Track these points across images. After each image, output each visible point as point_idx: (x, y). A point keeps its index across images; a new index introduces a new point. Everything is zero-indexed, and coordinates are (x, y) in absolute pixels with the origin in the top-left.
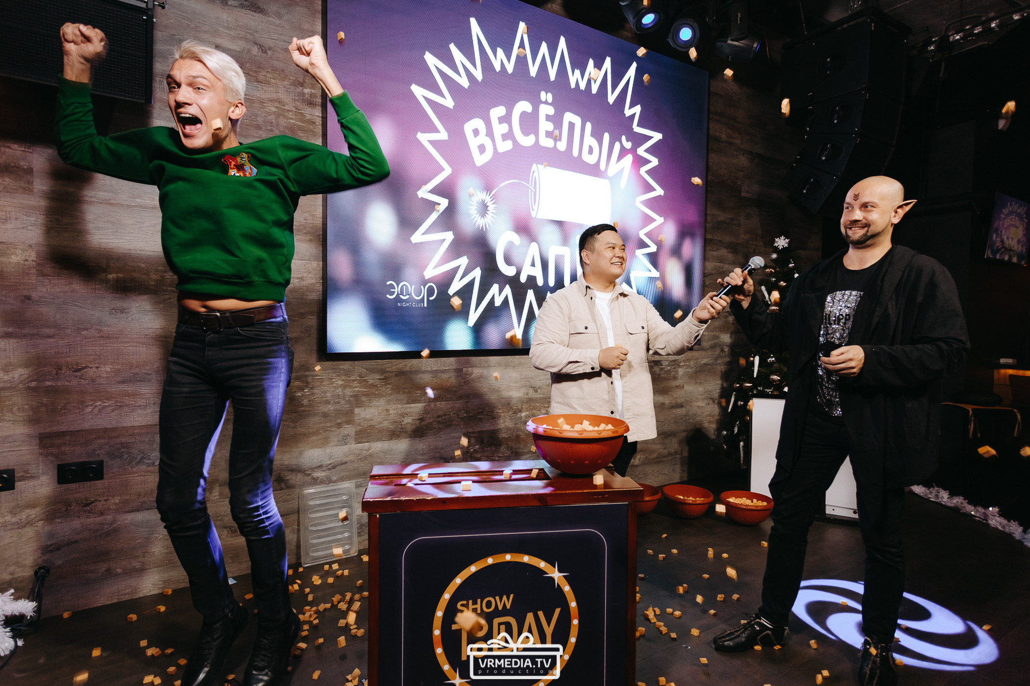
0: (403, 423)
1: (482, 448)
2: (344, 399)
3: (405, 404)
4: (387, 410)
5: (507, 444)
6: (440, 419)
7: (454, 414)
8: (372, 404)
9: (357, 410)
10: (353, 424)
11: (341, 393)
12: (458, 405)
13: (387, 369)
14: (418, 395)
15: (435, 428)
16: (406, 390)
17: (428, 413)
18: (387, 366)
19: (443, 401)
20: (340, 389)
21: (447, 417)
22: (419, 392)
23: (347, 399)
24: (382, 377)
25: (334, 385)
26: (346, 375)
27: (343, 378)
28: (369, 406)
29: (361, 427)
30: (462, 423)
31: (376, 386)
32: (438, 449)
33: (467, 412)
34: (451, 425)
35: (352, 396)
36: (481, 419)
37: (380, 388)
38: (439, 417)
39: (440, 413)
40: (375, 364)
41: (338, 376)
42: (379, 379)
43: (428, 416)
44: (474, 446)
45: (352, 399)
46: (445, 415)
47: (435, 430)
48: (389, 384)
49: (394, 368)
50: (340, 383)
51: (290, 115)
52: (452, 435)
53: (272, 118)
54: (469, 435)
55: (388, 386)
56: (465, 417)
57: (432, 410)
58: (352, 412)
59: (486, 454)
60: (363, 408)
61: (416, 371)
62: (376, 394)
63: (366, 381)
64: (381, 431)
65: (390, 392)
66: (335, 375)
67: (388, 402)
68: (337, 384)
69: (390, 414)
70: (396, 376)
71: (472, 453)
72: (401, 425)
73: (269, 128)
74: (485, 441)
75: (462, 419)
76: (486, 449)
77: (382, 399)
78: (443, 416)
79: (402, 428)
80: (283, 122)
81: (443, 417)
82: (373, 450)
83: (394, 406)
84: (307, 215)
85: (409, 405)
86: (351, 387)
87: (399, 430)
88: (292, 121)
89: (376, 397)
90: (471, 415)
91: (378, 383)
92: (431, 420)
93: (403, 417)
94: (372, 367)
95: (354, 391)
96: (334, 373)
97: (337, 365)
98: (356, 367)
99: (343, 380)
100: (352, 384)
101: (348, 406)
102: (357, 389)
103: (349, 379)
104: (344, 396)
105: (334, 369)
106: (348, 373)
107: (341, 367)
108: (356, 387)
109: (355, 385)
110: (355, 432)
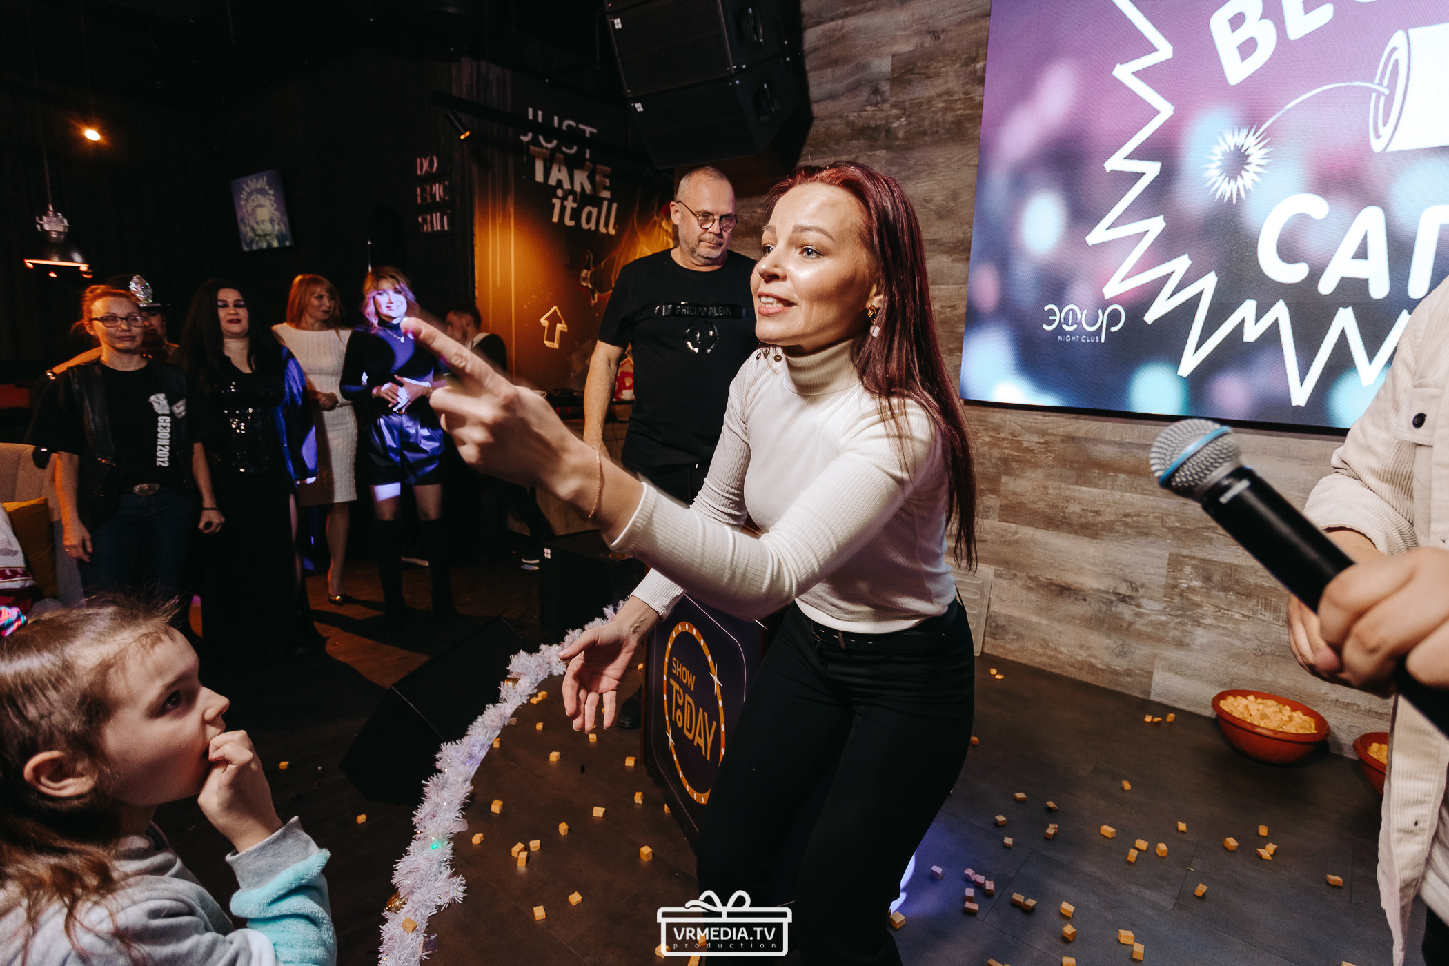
0: (1066, 511)
1: (1205, 588)
2: (990, 461)
3: (1073, 484)
4: (1045, 488)
5: (1266, 599)
6: (1129, 520)
7: (1156, 517)
8: (1025, 475)
9: (1004, 479)
10: (998, 496)
11: (985, 452)
12: (1165, 506)
13: (1050, 431)
14: (1094, 475)
15: (1118, 532)
16: (1076, 465)
17: (1109, 506)
18: (1051, 425)
19: (1136, 492)
20: (986, 448)
21: (1141, 519)
22: (1097, 471)
23: (994, 461)
24: (1042, 441)
25: (979, 440)
26: (994, 430)
27: (992, 433)
28: (1020, 477)
29: (1008, 502)
30: (1170, 536)
31: (1032, 451)
32: (1120, 564)
33: (1182, 521)
34: (1147, 534)
35: (999, 459)
36: (1210, 540)
37: (1038, 455)
38: (1126, 515)
39: (1127, 511)
40: (1033, 421)
41: (985, 430)
42: (1038, 443)
43: (1108, 510)
44: (1191, 580)
45: (999, 463)
46: (1138, 515)
47: (1117, 534)
48: (1051, 452)
49: (1061, 431)
50: (987, 439)
51: (959, 105)
52: (1148, 549)
53: (939, 117)
54: (1181, 558)
55: (1049, 454)
56: (1177, 527)
57: (1116, 503)
58: (999, 480)
59: (1213, 601)
60: (1013, 478)
61: (1094, 439)
62: (1031, 462)
63: (1019, 442)
64: (1034, 513)
65: (1052, 463)
66: (981, 428)
67: (1048, 476)
68: (983, 440)
69: (1048, 494)
70: (1063, 441)
71: (1183, 591)
72: (1064, 512)
73: (934, 130)
74: (1216, 578)
75: (1171, 529)
76: (1214, 592)
77: (1038, 471)
78: (1135, 516)
79: (1065, 518)
80: (950, 117)
81: (1135, 519)
82: (1020, 535)
83: (1056, 484)
84: (966, 227)
85: (1078, 488)
86: (999, 447)
87: (1060, 518)
88: (959, 112)
89: (1032, 467)
90: (1189, 527)
91: (1036, 447)
92: (1113, 518)
93: (1068, 502)
94: (1029, 424)
95: (1003, 453)
96: (981, 426)
97: (984, 416)
98: (1008, 422)
99: (991, 437)
100: (1000, 444)
101: (995, 470)
102: (1007, 451)
103: (998, 436)
104: (990, 456)
105: (981, 421)
106: (997, 428)
107: (990, 420)
108: (1006, 448)
109: (1005, 445)
110: (1001, 506)
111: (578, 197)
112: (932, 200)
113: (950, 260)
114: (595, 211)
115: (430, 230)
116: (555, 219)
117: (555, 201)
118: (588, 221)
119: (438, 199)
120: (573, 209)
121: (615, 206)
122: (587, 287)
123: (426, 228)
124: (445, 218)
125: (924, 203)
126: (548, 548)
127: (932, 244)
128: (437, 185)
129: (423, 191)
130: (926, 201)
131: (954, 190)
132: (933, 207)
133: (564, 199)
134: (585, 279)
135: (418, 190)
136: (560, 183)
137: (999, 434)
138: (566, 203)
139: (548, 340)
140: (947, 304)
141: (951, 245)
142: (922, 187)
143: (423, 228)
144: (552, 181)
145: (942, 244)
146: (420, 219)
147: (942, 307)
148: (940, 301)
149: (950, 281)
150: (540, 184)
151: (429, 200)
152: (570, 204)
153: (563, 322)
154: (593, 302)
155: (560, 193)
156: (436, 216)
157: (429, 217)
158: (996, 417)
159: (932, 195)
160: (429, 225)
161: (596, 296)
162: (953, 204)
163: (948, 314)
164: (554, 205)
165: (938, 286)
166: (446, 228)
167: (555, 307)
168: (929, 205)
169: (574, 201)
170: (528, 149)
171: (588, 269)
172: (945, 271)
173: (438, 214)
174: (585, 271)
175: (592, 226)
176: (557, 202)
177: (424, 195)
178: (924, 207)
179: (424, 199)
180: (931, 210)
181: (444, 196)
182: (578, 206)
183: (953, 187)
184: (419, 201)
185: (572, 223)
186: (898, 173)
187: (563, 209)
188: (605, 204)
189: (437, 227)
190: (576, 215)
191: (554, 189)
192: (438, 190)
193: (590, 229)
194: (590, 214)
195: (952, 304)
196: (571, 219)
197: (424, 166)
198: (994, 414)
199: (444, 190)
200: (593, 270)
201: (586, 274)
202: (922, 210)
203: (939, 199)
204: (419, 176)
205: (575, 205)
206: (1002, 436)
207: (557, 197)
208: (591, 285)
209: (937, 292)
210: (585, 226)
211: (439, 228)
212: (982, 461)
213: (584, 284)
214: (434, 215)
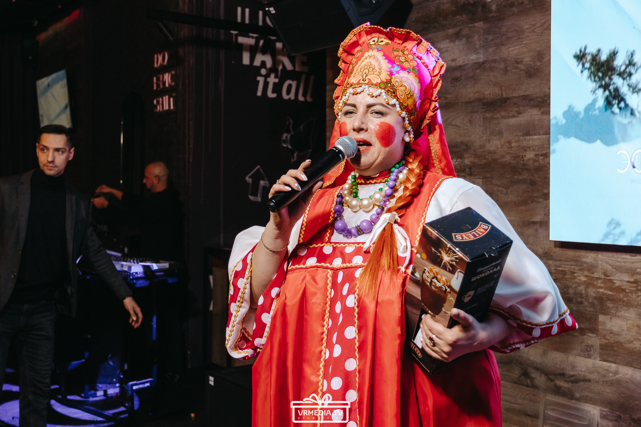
2: (587, 300)
8: (620, 314)
9: (601, 318)
10: (597, 335)
11: (583, 292)
20: (582, 288)
23: (590, 300)
24: (632, 280)
25: (576, 280)
26: (589, 270)
27: (586, 273)
28: (615, 316)
29: (607, 342)
31: (624, 290)
35: (595, 298)
37: (630, 295)
40: (622, 260)
41: (581, 270)
42: (629, 282)
45: (596, 302)
50: (583, 279)
58: (596, 319)
60: (609, 317)
62: (623, 302)
63: (611, 281)
64: (631, 353)
66: (577, 268)
68: (580, 280)
77: (632, 310)
82: (621, 375)
86: (594, 286)
89: (625, 306)
91: (627, 286)
95: (599, 292)
96: (576, 265)
97: (579, 257)
98: (600, 262)
99: (586, 276)
100: (595, 283)
101: (592, 309)
102: (601, 290)
103: (592, 275)
104: (587, 295)
105: (577, 261)
106: (591, 268)
107: (584, 260)
108: (600, 288)
109: (600, 285)
110: (601, 345)
111: (279, 74)
112: (522, 61)
113: (540, 113)
114: (294, 84)
115: (161, 110)
116: (259, 93)
117: (259, 78)
118: (288, 92)
119: (167, 85)
120: (275, 84)
121: (312, 78)
122: (287, 148)
123: (159, 108)
124: (172, 99)
125: (516, 65)
126: (212, 376)
127: (524, 99)
128: (167, 74)
129: (158, 79)
130: (517, 62)
131: (539, 51)
132: (523, 67)
133: (267, 76)
134: (285, 142)
135: (155, 79)
136: (263, 64)
137: (593, 273)
138: (268, 80)
139: (251, 195)
140: (540, 153)
141: (540, 100)
142: (513, 50)
143: (156, 108)
144: (257, 63)
145: (532, 100)
146: (155, 102)
147: (536, 155)
148: (533, 150)
149: (541, 132)
150: (246, 66)
151: (161, 86)
152: (272, 80)
153: (266, 179)
154: (292, 160)
155: (263, 71)
156: (166, 98)
157: (161, 99)
158: (589, 257)
159: (521, 57)
160: (161, 106)
161: (295, 155)
162: (539, 64)
163: (541, 162)
164: (258, 82)
165: (531, 137)
166: (172, 108)
167: (258, 167)
168: (520, 66)
169: (276, 77)
170: (237, 39)
171: (288, 132)
172: (536, 123)
173: (167, 97)
174: (285, 135)
175: (292, 96)
176: (261, 79)
177: (159, 83)
178: (516, 68)
179: (158, 85)
180: (521, 70)
181: (172, 82)
182: (279, 81)
183: (538, 49)
184: (155, 88)
185: (275, 95)
186: (493, 40)
187: (266, 84)
188: (304, 77)
189: (166, 107)
190: (277, 88)
191: (259, 68)
192: (167, 78)
193: (290, 99)
194: (290, 86)
195: (544, 152)
196: (273, 92)
197: (160, 60)
198: (587, 254)
199: (172, 78)
200: (292, 133)
201: (286, 137)
202: (514, 71)
203: (527, 59)
204: (156, 68)
205: (277, 80)
206: (596, 275)
207: (261, 75)
208: (291, 145)
209: (531, 142)
210: (285, 96)
211: (167, 108)
212: (579, 300)
213: (285, 145)
214: (164, 98)
